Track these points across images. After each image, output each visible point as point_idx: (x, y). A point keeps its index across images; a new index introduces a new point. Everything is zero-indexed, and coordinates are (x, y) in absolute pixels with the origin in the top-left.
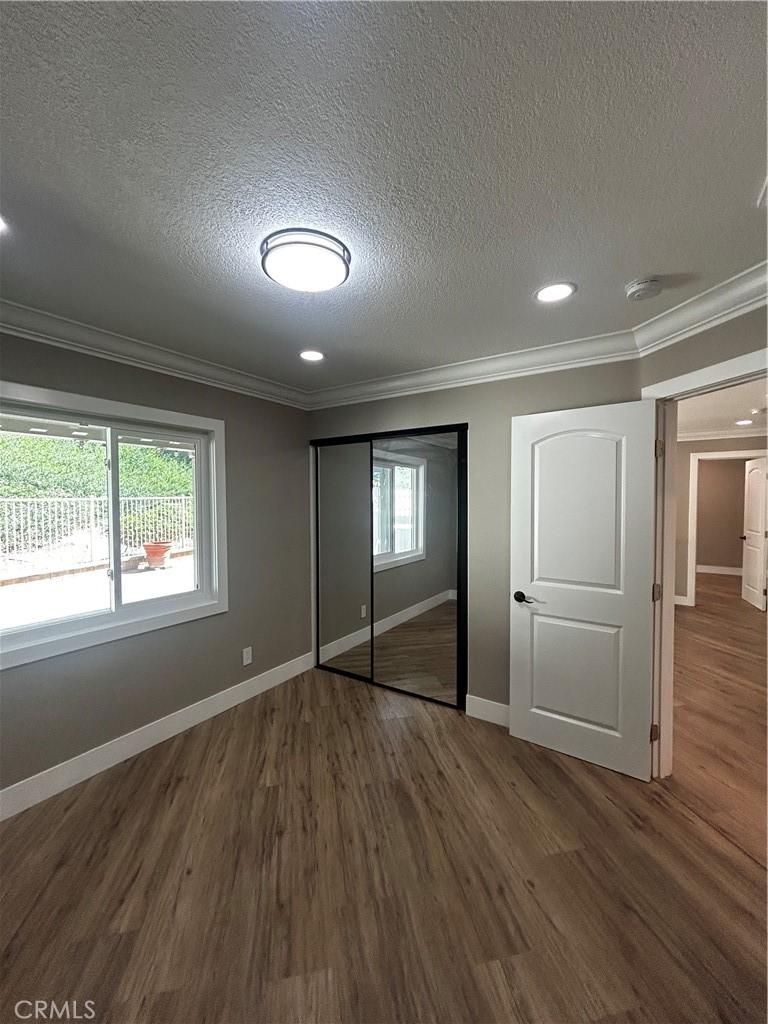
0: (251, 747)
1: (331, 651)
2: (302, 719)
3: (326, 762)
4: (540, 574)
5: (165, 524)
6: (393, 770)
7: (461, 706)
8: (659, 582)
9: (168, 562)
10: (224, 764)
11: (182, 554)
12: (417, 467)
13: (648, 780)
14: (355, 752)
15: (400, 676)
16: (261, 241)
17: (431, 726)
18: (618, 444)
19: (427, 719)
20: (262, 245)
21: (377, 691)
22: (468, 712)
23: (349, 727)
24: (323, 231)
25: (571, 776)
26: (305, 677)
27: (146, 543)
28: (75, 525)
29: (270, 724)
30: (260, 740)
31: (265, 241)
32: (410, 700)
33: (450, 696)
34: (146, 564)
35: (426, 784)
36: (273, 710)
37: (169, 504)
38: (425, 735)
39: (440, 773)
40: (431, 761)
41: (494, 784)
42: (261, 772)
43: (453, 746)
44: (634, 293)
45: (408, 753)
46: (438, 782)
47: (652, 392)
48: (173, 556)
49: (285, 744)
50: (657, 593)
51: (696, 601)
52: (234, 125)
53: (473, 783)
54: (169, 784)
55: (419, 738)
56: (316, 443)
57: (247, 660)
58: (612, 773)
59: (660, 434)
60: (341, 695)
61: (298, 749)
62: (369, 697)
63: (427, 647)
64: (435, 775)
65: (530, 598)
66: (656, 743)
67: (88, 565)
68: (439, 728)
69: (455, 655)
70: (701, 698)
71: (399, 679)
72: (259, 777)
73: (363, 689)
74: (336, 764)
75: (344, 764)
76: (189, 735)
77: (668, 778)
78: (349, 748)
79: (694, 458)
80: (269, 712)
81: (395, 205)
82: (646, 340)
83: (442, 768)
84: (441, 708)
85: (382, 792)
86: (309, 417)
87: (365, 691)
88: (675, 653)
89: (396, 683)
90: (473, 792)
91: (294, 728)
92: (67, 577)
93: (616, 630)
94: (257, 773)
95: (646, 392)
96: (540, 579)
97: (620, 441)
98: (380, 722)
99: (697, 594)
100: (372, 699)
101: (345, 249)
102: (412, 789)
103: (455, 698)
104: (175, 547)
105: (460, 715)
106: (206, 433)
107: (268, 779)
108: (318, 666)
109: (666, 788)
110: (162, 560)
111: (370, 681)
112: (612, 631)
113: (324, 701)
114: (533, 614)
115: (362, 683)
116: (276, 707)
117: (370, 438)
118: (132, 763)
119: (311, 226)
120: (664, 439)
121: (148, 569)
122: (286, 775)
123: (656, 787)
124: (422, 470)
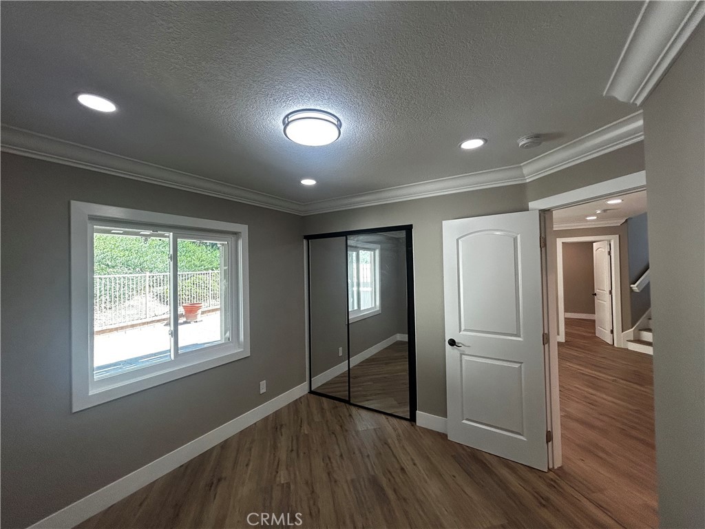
0: (268, 454)
1: (319, 380)
2: (302, 431)
3: (322, 464)
4: (465, 326)
5: (198, 290)
6: (370, 468)
7: (413, 419)
8: (546, 332)
9: (199, 317)
10: (250, 467)
11: (209, 311)
12: (374, 250)
13: (546, 470)
14: (341, 456)
15: (368, 398)
16: (284, 116)
17: (394, 434)
18: (515, 239)
19: (390, 429)
20: (284, 119)
21: (354, 410)
22: (417, 424)
23: (336, 436)
24: (326, 110)
25: (494, 470)
26: (302, 400)
27: (184, 305)
28: (135, 292)
29: (280, 436)
30: (275, 447)
31: (287, 116)
32: (376, 415)
33: (405, 411)
34: (184, 319)
35: (394, 478)
36: (281, 426)
37: (200, 276)
38: (389, 441)
39: (402, 469)
40: (394, 460)
41: (440, 475)
42: (277, 472)
43: (409, 449)
44: (524, 144)
45: (379, 454)
46: (401, 476)
47: (536, 205)
48: (203, 313)
49: (292, 450)
50: (546, 339)
51: (566, 338)
52: (276, 53)
53: (425, 475)
54: (213, 483)
55: (386, 443)
56: (308, 238)
57: (263, 390)
58: (521, 466)
59: (543, 232)
60: (328, 414)
61: (302, 455)
62: (347, 414)
63: (385, 376)
64: (399, 471)
65: (459, 343)
66: (550, 443)
67: (144, 321)
68: (398, 436)
69: (408, 381)
70: (575, 408)
71: (368, 400)
72: (275, 476)
73: (343, 408)
74: (330, 464)
75: (335, 464)
76: (224, 445)
77: (560, 468)
78: (338, 453)
79: (560, 242)
80: (279, 427)
81: (374, 95)
82: (531, 171)
83: (403, 466)
84: (398, 420)
85: (362, 483)
86: (304, 220)
87: (345, 410)
88: (559, 378)
89: (366, 402)
90: (426, 482)
91: (297, 439)
92: (129, 331)
93: (519, 365)
94: (274, 473)
95: (532, 205)
96: (465, 330)
97: (517, 237)
98: (357, 432)
99: (566, 333)
100: (350, 415)
101: (339, 120)
102: (384, 482)
103: (409, 413)
104: (204, 306)
105: (412, 425)
106: (236, 234)
107: (283, 477)
108: (311, 392)
109: (559, 476)
110: (196, 316)
111: (348, 402)
112: (517, 366)
113: (317, 418)
114: (461, 354)
115: (343, 404)
116: (283, 423)
117: (346, 234)
118: (185, 468)
119: (318, 108)
120: (545, 235)
121: (185, 323)
122: (295, 474)
123: (551, 475)
124: (377, 252)
